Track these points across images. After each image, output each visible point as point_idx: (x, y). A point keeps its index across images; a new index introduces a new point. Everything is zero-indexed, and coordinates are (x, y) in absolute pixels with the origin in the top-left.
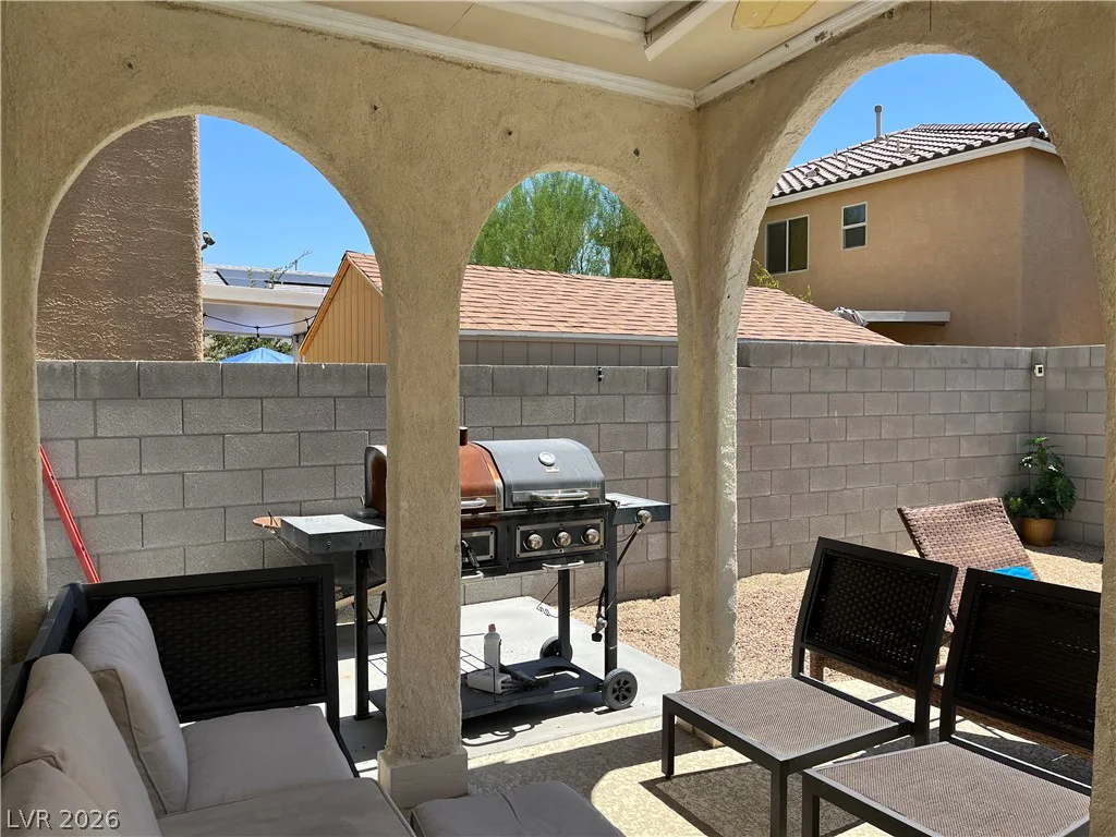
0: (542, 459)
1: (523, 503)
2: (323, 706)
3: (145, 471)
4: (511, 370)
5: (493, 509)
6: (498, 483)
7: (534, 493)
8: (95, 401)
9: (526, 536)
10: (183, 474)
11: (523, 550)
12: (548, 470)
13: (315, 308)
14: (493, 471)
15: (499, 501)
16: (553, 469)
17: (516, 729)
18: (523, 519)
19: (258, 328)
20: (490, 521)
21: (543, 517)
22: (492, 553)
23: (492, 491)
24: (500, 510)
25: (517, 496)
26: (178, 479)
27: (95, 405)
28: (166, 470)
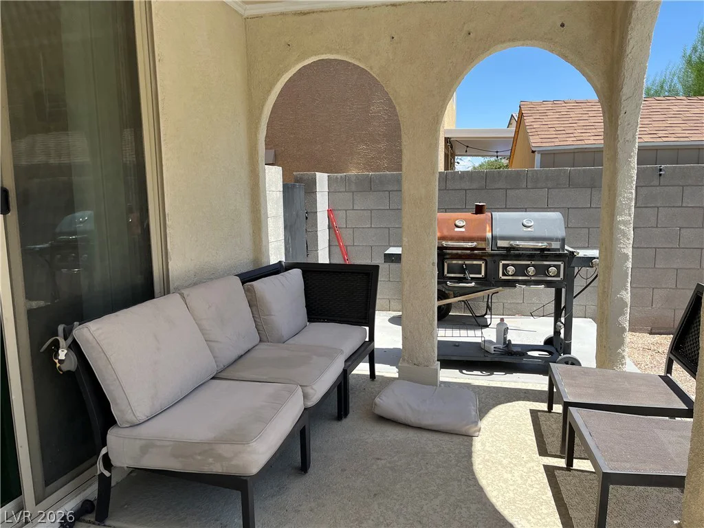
0: (525, 223)
1: (504, 248)
2: (367, 328)
3: (373, 226)
4: (584, 171)
5: (484, 249)
6: (489, 235)
7: (512, 242)
8: (353, 192)
9: (505, 266)
10: (389, 228)
11: (504, 275)
12: (525, 229)
13: (511, 138)
14: (488, 228)
15: (488, 245)
16: (529, 229)
17: (495, 373)
18: (505, 257)
19: (497, 152)
20: (482, 256)
21: (518, 257)
22: (483, 273)
23: (484, 239)
24: (489, 250)
25: (501, 243)
26: (387, 231)
27: (353, 195)
28: (382, 226)
